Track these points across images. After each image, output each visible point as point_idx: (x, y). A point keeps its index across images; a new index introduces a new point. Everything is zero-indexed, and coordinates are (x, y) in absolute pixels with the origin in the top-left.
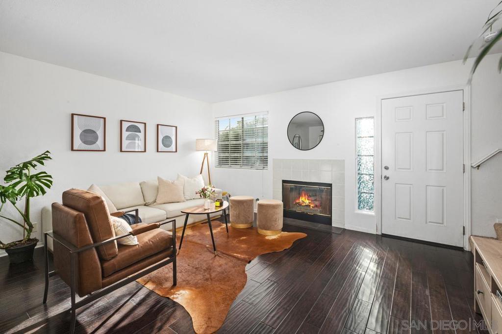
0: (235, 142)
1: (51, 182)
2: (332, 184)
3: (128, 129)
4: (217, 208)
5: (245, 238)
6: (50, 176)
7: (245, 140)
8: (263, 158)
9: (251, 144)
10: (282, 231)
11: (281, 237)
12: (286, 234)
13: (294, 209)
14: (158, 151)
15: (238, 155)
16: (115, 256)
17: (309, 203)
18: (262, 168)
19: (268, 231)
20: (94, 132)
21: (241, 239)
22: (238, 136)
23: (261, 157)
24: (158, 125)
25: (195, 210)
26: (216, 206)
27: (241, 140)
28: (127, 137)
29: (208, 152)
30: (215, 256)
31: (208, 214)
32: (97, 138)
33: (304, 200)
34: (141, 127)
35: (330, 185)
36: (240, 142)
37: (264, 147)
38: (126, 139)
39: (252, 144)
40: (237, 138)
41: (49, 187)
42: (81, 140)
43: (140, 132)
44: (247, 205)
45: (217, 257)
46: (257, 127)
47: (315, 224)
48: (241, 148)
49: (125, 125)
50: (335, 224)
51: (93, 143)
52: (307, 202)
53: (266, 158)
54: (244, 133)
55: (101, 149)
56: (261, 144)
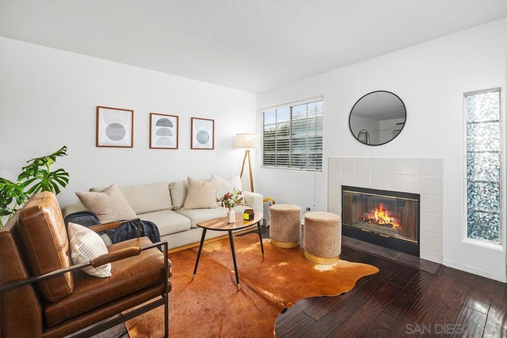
0: (281, 138)
1: (67, 180)
2: (419, 195)
3: (159, 123)
4: (246, 221)
5: (284, 264)
6: (67, 174)
7: (294, 134)
8: (316, 156)
9: (300, 139)
10: (340, 259)
11: (338, 269)
12: (346, 264)
13: (358, 226)
14: (192, 148)
15: (286, 153)
16: (67, 296)
17: (391, 221)
18: (314, 170)
19: (319, 259)
20: (121, 126)
21: (280, 265)
22: (286, 130)
23: (313, 155)
24: (192, 119)
25: (211, 225)
26: (245, 219)
27: (289, 135)
28: (157, 133)
29: (249, 149)
30: (238, 291)
31: (230, 231)
32: (124, 133)
33: (382, 216)
34: (173, 120)
35: (417, 196)
36: (289, 137)
37: (318, 143)
38: (156, 135)
39: (302, 139)
40: (284, 132)
41: (64, 185)
42: (107, 134)
43: (172, 126)
44: (291, 218)
45: (240, 293)
46: (308, 117)
47: (392, 251)
48: (289, 145)
49: (155, 119)
50: (424, 255)
51: (120, 138)
52: (387, 219)
53: (320, 156)
54: (293, 125)
55: (128, 146)
56: (314, 138)
